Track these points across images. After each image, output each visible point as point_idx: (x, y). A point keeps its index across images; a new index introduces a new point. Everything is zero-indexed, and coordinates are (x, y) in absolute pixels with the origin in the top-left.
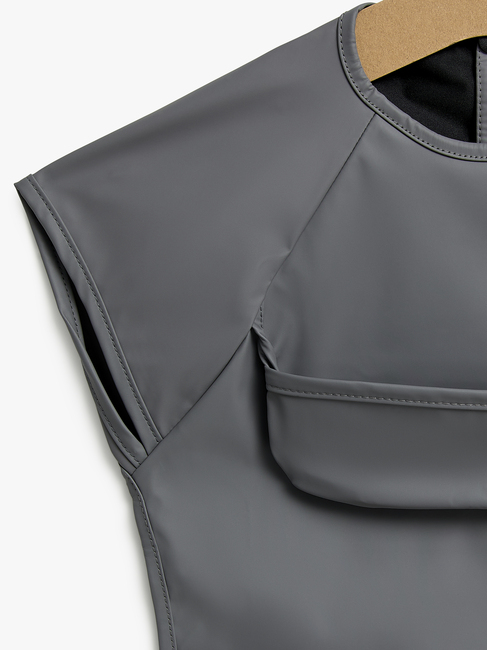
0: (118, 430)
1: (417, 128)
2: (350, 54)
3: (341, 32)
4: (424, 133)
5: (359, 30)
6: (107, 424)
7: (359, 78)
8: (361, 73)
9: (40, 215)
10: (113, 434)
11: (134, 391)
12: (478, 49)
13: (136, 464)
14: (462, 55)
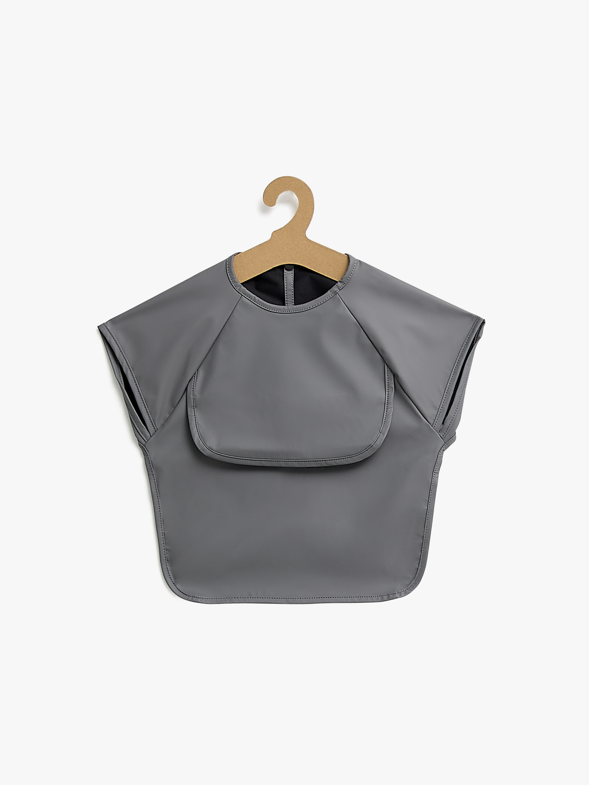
0: (137, 422)
1: (259, 300)
2: (231, 272)
3: (228, 264)
4: (261, 302)
5: (235, 263)
6: (131, 417)
7: (235, 282)
8: (236, 280)
9: (108, 339)
10: (135, 423)
11: (146, 410)
12: (285, 271)
13: (146, 440)
14: (278, 271)
